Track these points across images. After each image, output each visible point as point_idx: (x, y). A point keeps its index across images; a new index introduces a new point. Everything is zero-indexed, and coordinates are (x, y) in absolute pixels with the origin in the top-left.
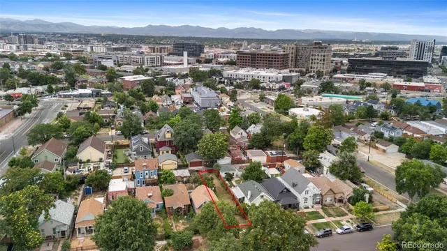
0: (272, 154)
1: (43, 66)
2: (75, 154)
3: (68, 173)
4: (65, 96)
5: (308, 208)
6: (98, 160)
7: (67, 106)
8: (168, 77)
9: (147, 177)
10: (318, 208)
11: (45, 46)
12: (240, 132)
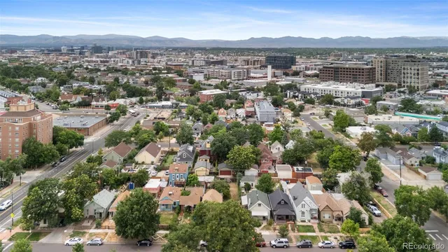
0: (298, 170)
1: (144, 80)
2: (134, 156)
3: (123, 171)
4: (151, 107)
5: (304, 221)
6: (150, 163)
7: (148, 116)
8: (241, 91)
9: (178, 179)
10: (314, 223)
11: (156, 60)
12: (277, 147)
